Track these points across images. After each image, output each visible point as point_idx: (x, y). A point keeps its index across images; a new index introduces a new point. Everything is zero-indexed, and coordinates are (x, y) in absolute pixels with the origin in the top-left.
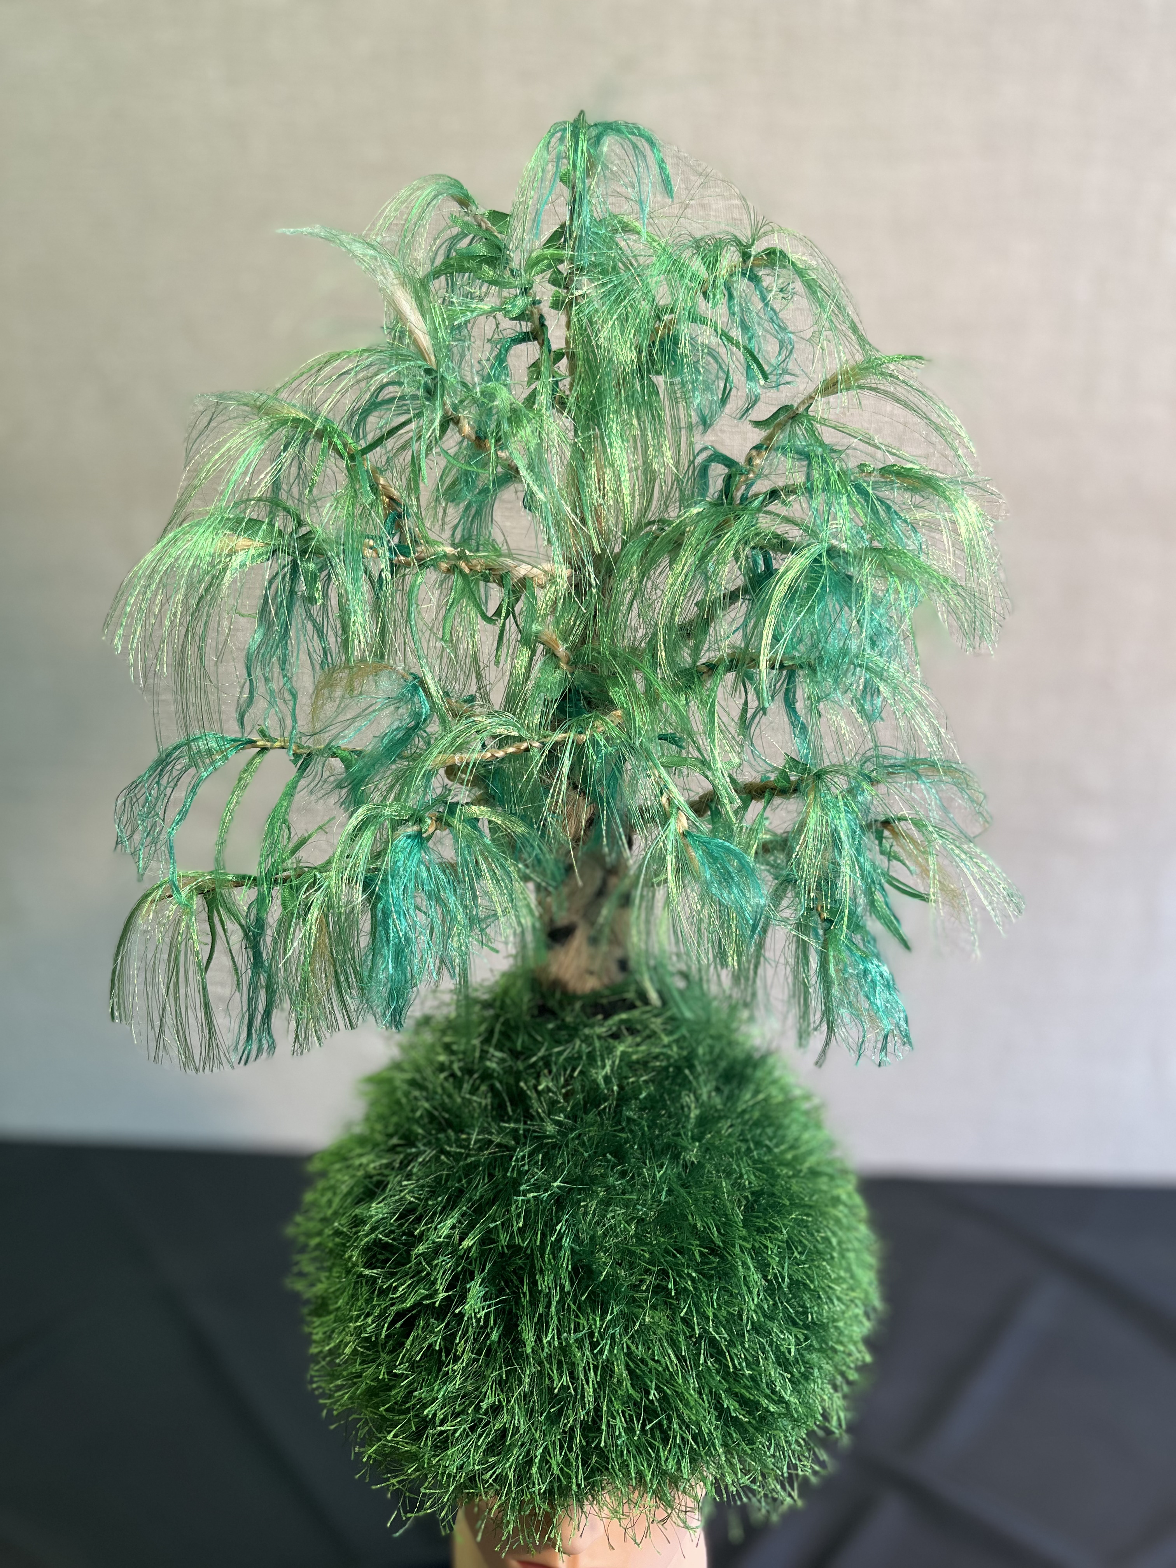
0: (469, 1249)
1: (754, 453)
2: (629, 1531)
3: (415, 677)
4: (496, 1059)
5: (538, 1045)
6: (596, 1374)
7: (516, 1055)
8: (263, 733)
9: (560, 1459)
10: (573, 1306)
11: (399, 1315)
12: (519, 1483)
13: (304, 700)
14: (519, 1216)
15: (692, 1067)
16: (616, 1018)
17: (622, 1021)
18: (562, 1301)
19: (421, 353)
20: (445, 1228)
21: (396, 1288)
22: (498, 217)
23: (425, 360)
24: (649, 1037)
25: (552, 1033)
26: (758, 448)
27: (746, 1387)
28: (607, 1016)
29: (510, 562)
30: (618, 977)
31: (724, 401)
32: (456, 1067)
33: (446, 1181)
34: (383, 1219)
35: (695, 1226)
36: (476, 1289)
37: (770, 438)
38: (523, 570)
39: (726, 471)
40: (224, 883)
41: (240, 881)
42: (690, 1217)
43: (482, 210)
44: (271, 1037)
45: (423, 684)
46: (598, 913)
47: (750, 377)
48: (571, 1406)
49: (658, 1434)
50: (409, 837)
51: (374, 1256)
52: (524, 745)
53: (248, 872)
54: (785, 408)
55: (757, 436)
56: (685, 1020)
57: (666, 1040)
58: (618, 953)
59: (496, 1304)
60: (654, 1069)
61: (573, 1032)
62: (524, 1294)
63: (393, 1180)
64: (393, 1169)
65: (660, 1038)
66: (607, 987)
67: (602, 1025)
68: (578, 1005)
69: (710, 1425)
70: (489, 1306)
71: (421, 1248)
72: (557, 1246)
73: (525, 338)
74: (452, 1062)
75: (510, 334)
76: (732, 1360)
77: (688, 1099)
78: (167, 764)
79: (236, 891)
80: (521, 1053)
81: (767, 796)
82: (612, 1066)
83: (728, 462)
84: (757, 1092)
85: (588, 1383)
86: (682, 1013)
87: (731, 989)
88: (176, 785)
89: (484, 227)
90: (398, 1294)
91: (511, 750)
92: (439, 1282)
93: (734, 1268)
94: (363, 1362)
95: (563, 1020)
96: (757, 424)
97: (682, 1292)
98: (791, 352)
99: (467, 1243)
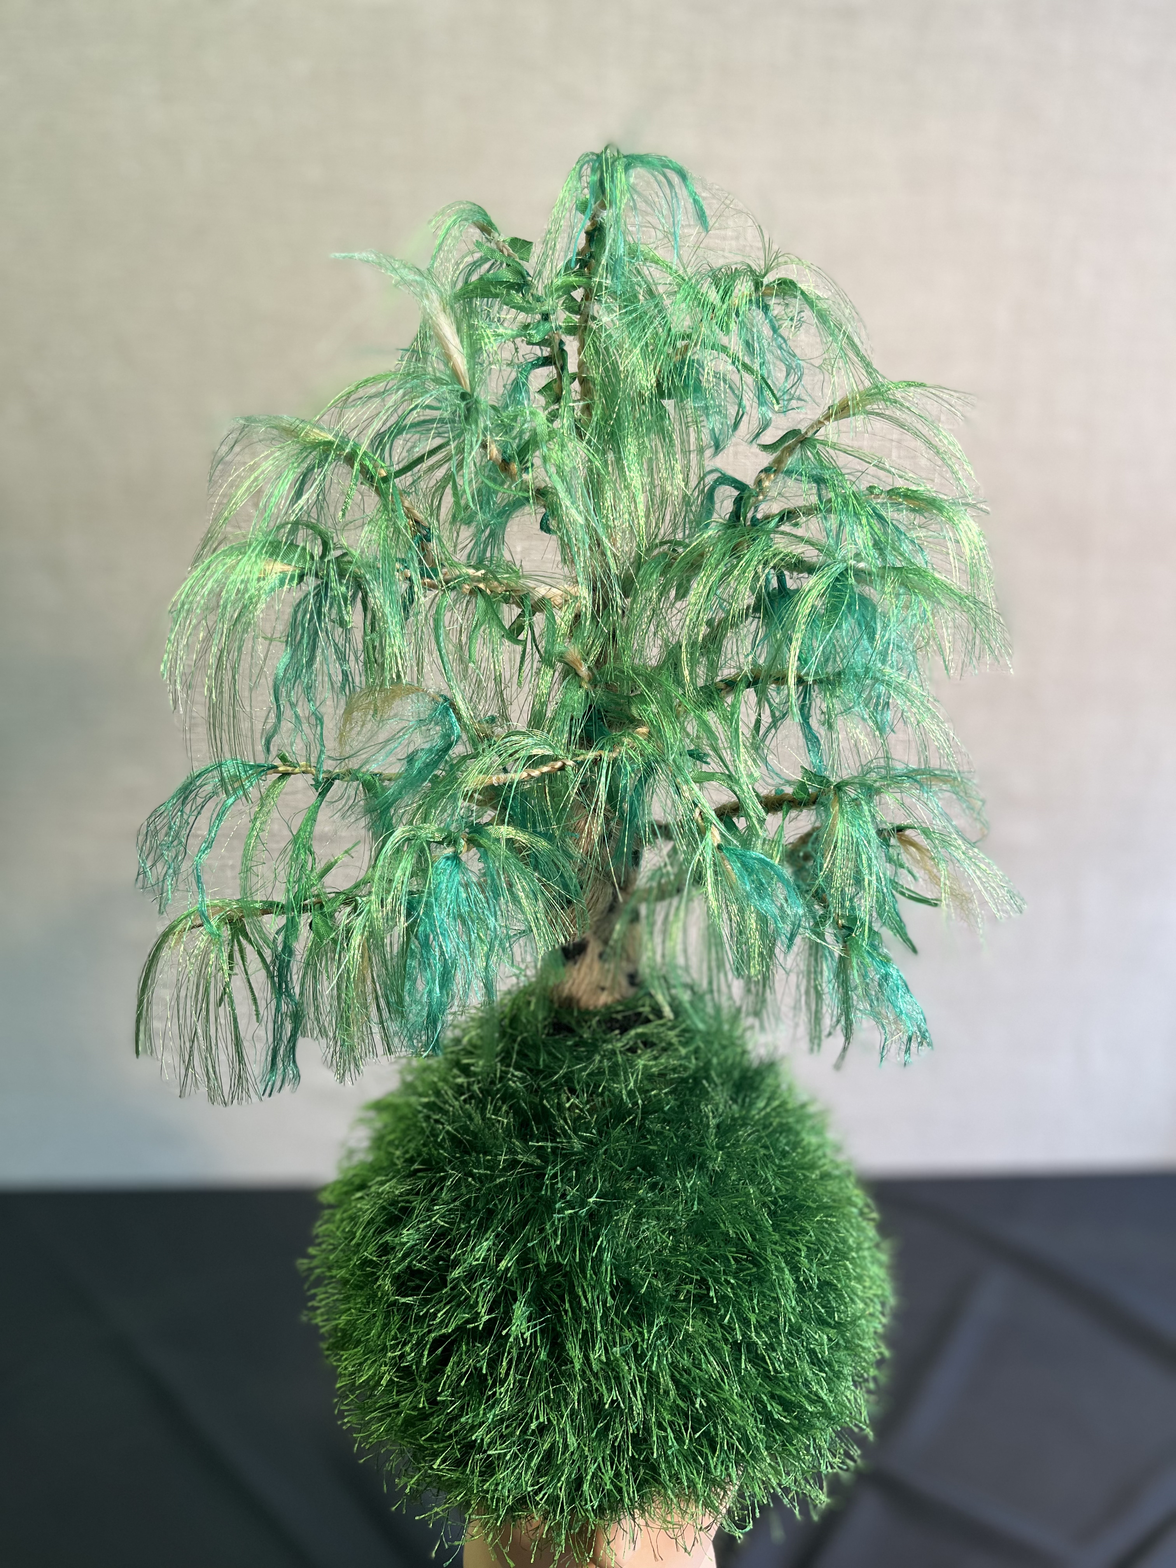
0: (507, 1269)
1: (763, 475)
2: (680, 1540)
3: (446, 699)
4: (516, 1080)
5: (560, 1062)
6: (642, 1387)
7: (535, 1072)
8: (283, 759)
9: (611, 1473)
10: (615, 1319)
11: (437, 1342)
12: (571, 1501)
13: (330, 724)
14: (555, 1233)
15: (708, 1078)
16: (633, 1033)
17: (639, 1035)
18: (605, 1316)
19: (456, 376)
20: (483, 1248)
21: (435, 1315)
22: (521, 245)
23: (460, 383)
24: (665, 1050)
25: (571, 1049)
26: (767, 470)
27: (786, 1389)
28: (624, 1030)
29: (531, 584)
30: (630, 992)
31: (736, 425)
32: (476, 1087)
33: (475, 1203)
34: (413, 1246)
35: (728, 1234)
36: (520, 1310)
37: (779, 461)
38: (542, 591)
39: (736, 493)
40: (253, 912)
41: (269, 908)
42: (722, 1225)
43: (503, 237)
44: (296, 1067)
45: (453, 705)
46: (612, 931)
47: (762, 403)
48: (617, 1420)
49: (705, 1442)
50: (448, 858)
51: (403, 1284)
52: (559, 764)
53: (276, 899)
54: (794, 433)
55: (766, 459)
56: (699, 1031)
57: (683, 1051)
58: (627, 967)
59: (541, 1323)
60: (672, 1081)
61: (593, 1047)
62: (566, 1312)
63: (419, 1205)
64: (417, 1194)
65: (676, 1050)
66: (619, 1002)
67: (618, 1040)
68: (594, 1022)
69: (753, 1428)
70: (535, 1326)
71: (456, 1273)
72: (598, 1261)
73: (546, 361)
74: (469, 1084)
75: (531, 358)
76: (773, 1364)
77: (707, 1109)
78: (191, 792)
79: (266, 918)
80: (541, 1072)
81: (784, 807)
82: (636, 1082)
83: (740, 486)
84: (770, 1099)
85: (635, 1396)
86: (693, 1023)
87: (742, 999)
88: (199, 813)
89: (506, 253)
90: (438, 1320)
91: (545, 769)
92: (480, 1305)
93: (768, 1271)
94: (399, 1393)
95: (581, 1037)
96: (765, 447)
97: (723, 1298)
98: (800, 379)
99: (503, 1265)
